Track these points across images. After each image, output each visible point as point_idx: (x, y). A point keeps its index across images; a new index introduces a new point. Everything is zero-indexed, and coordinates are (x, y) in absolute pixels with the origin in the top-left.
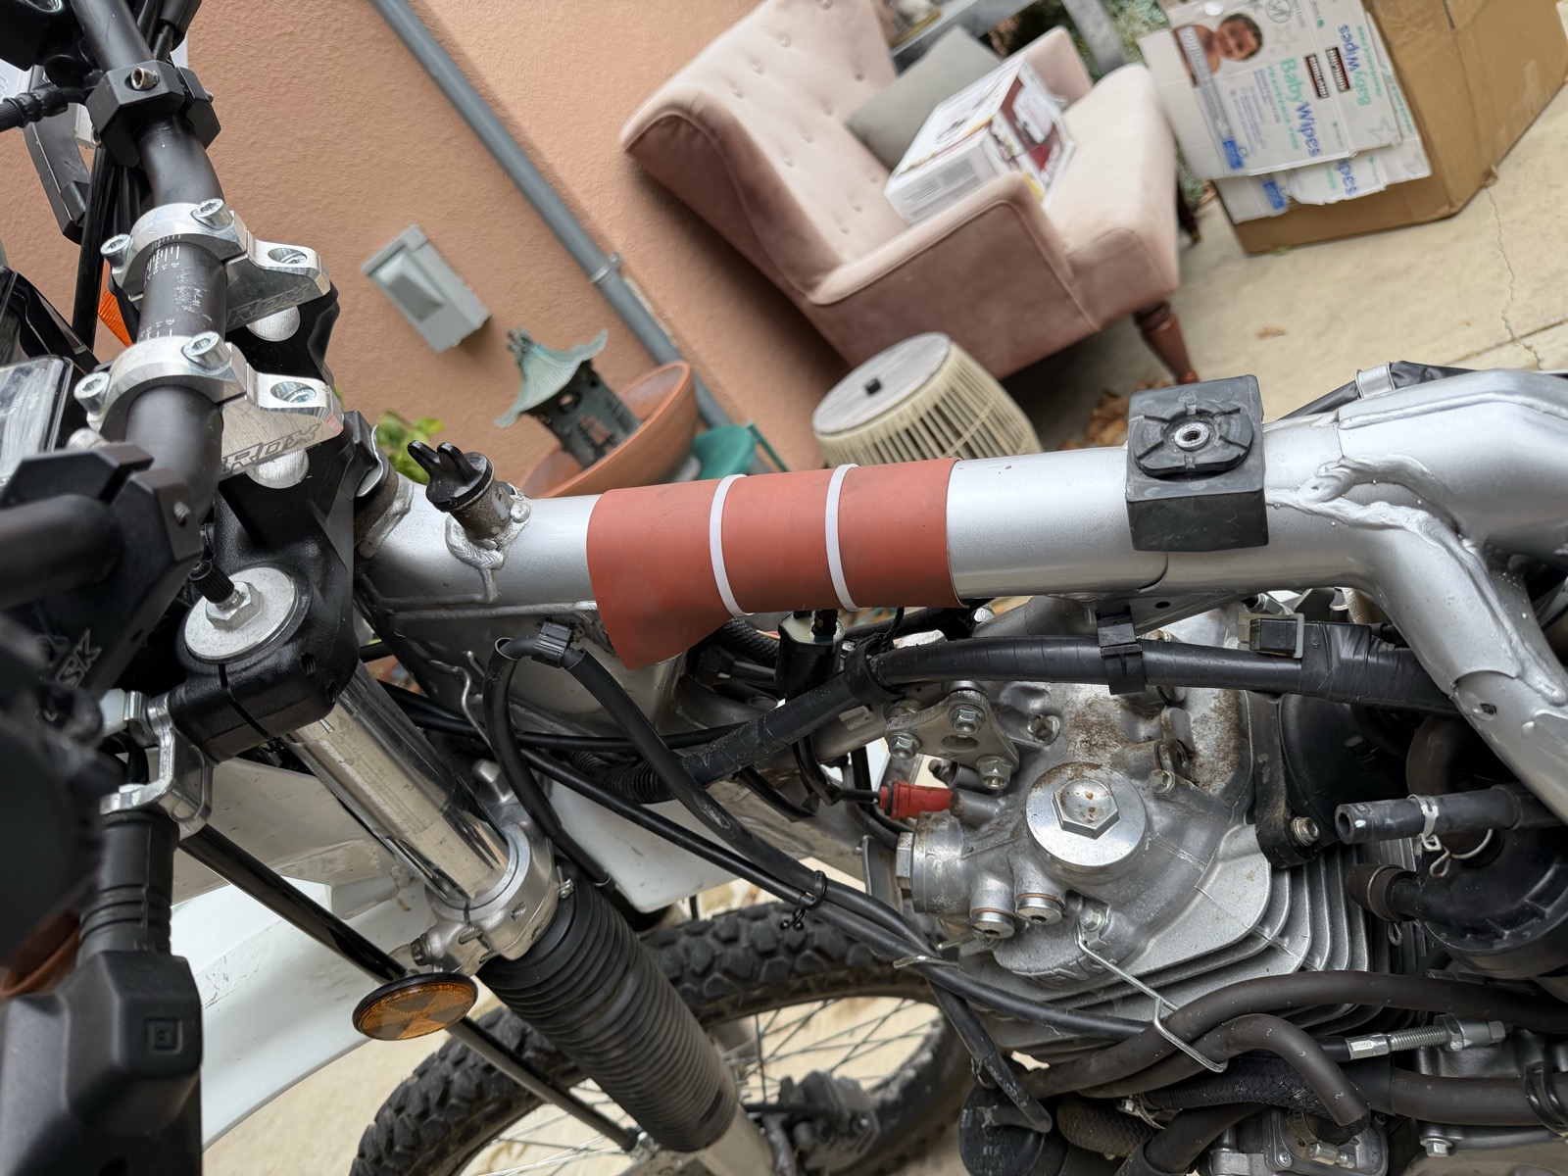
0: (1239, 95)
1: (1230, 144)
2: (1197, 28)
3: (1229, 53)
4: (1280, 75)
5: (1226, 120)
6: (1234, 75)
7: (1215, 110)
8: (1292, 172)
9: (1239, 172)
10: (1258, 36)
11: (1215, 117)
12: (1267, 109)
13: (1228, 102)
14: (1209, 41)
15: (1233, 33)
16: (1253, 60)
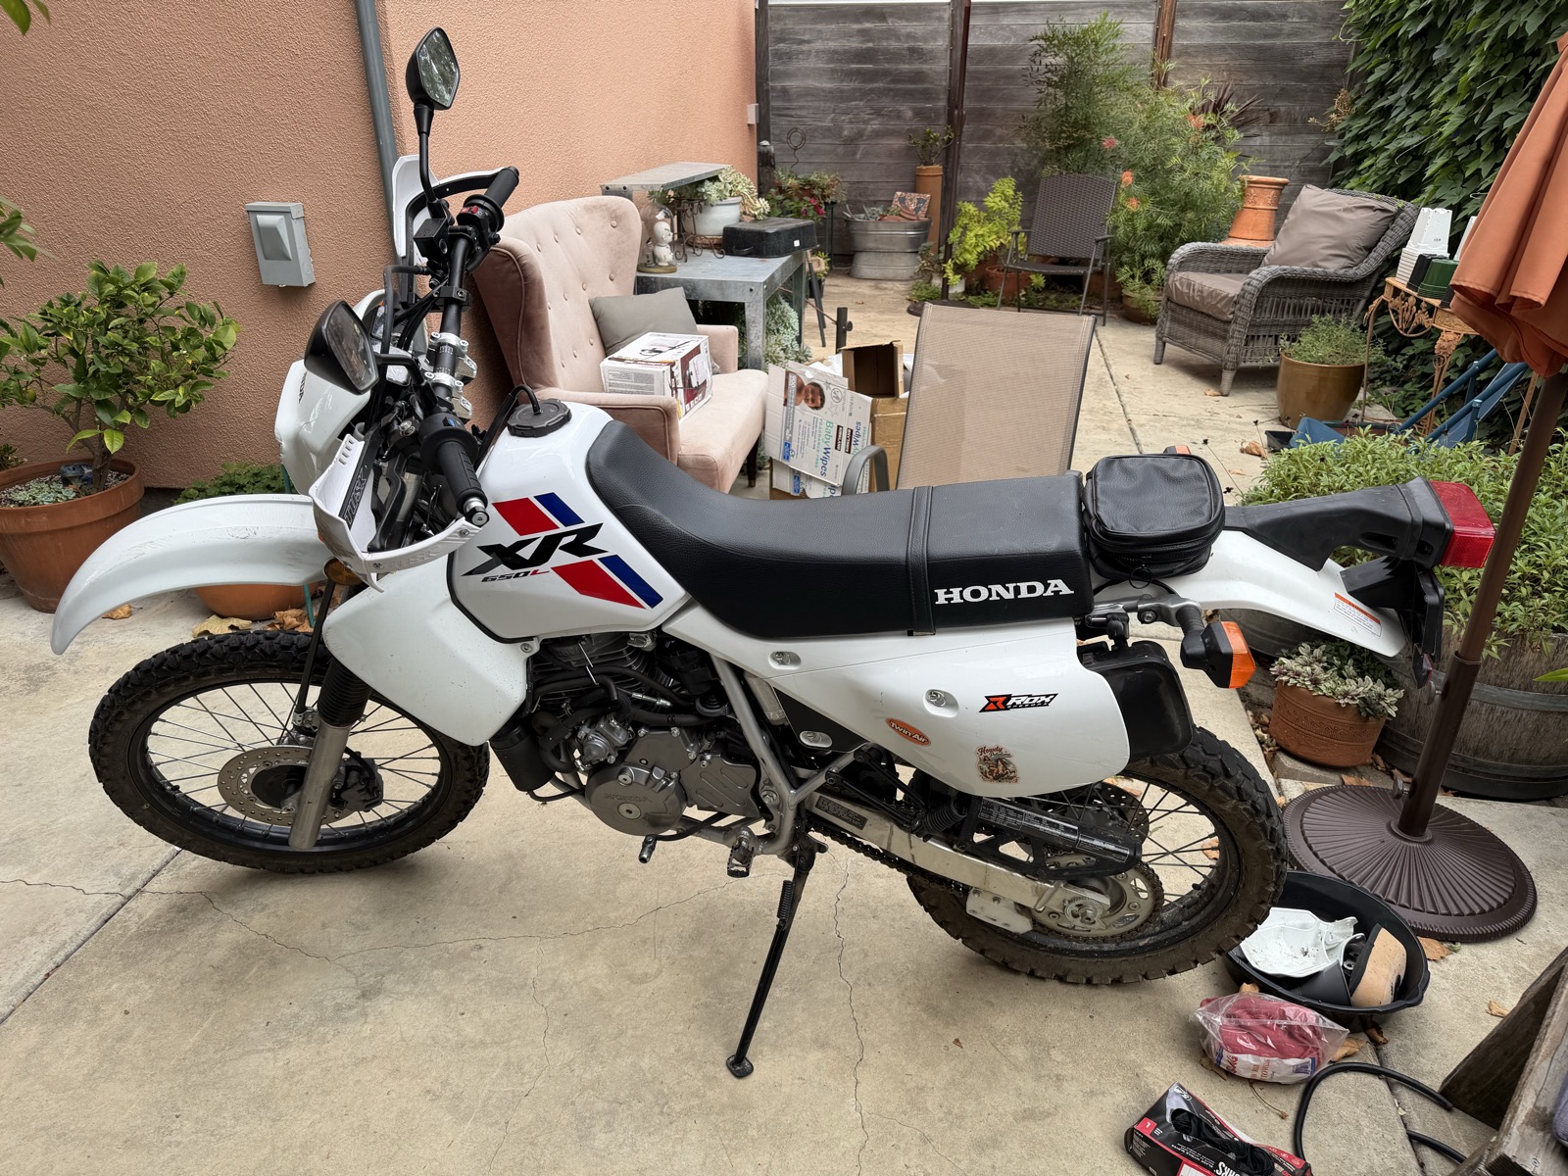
0: (802, 424)
1: (788, 445)
2: (798, 377)
3: (807, 400)
4: (824, 427)
5: (791, 433)
6: (803, 412)
7: (788, 425)
8: (810, 478)
9: (786, 463)
10: (823, 401)
11: (787, 428)
12: (812, 439)
13: (796, 424)
14: (800, 388)
15: (813, 392)
16: (816, 411)
